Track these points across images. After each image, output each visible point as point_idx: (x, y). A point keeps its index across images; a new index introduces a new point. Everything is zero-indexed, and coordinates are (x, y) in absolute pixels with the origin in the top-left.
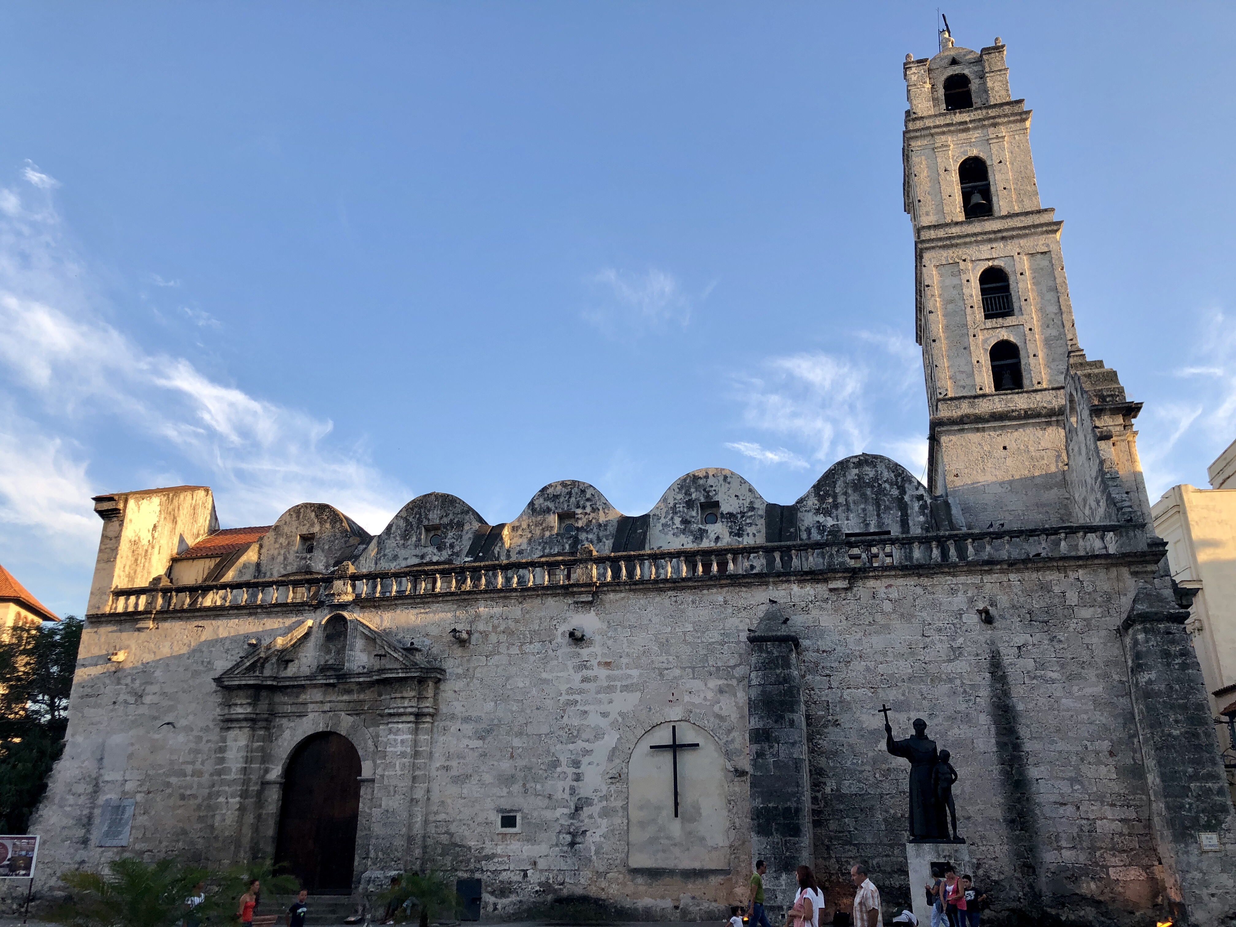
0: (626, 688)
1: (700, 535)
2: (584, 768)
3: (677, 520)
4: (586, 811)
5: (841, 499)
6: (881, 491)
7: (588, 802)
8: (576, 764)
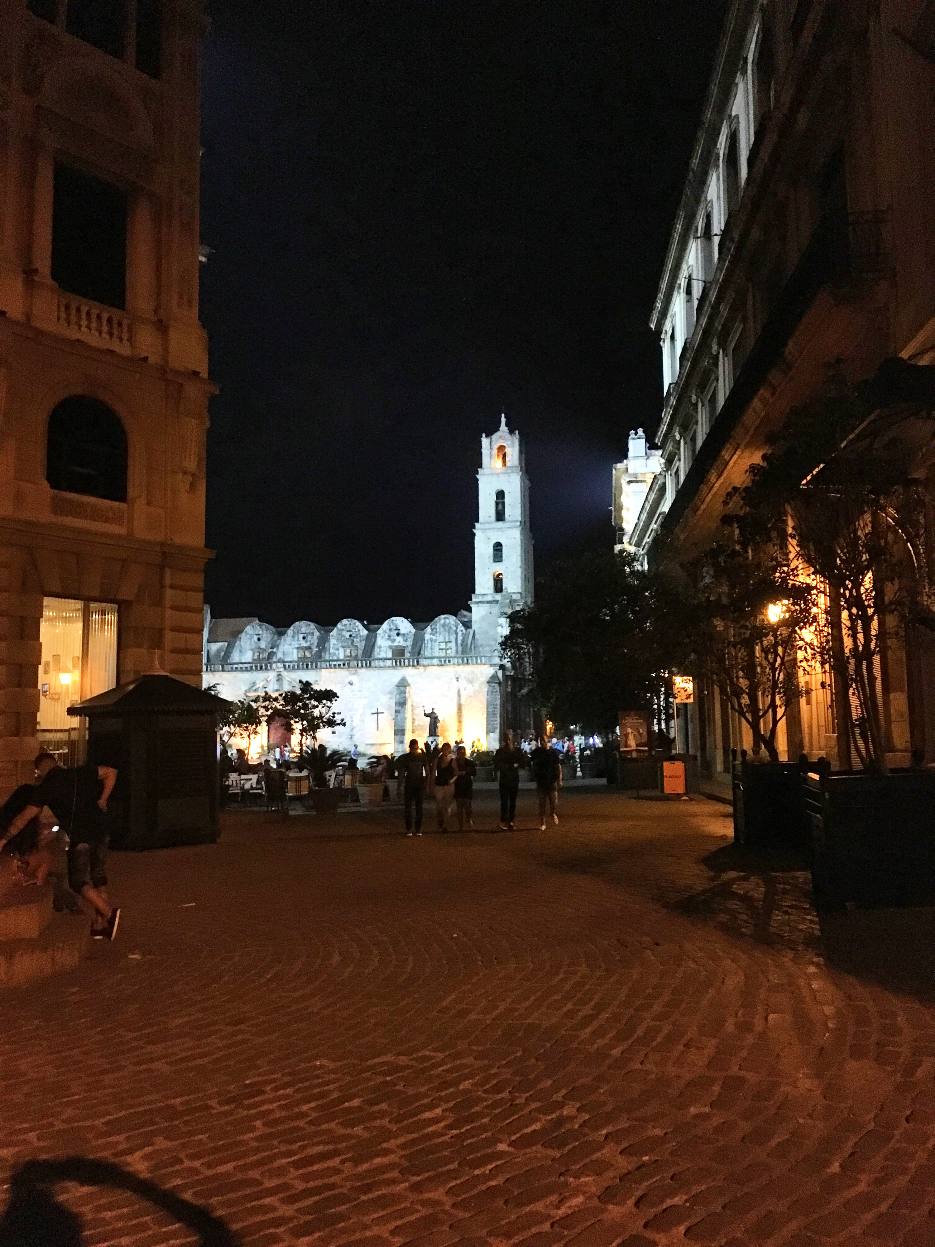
0: (365, 698)
1: (394, 641)
2: (354, 719)
3: (387, 635)
4: (354, 730)
5: (438, 630)
6: (450, 628)
7: (355, 727)
8: (352, 718)
